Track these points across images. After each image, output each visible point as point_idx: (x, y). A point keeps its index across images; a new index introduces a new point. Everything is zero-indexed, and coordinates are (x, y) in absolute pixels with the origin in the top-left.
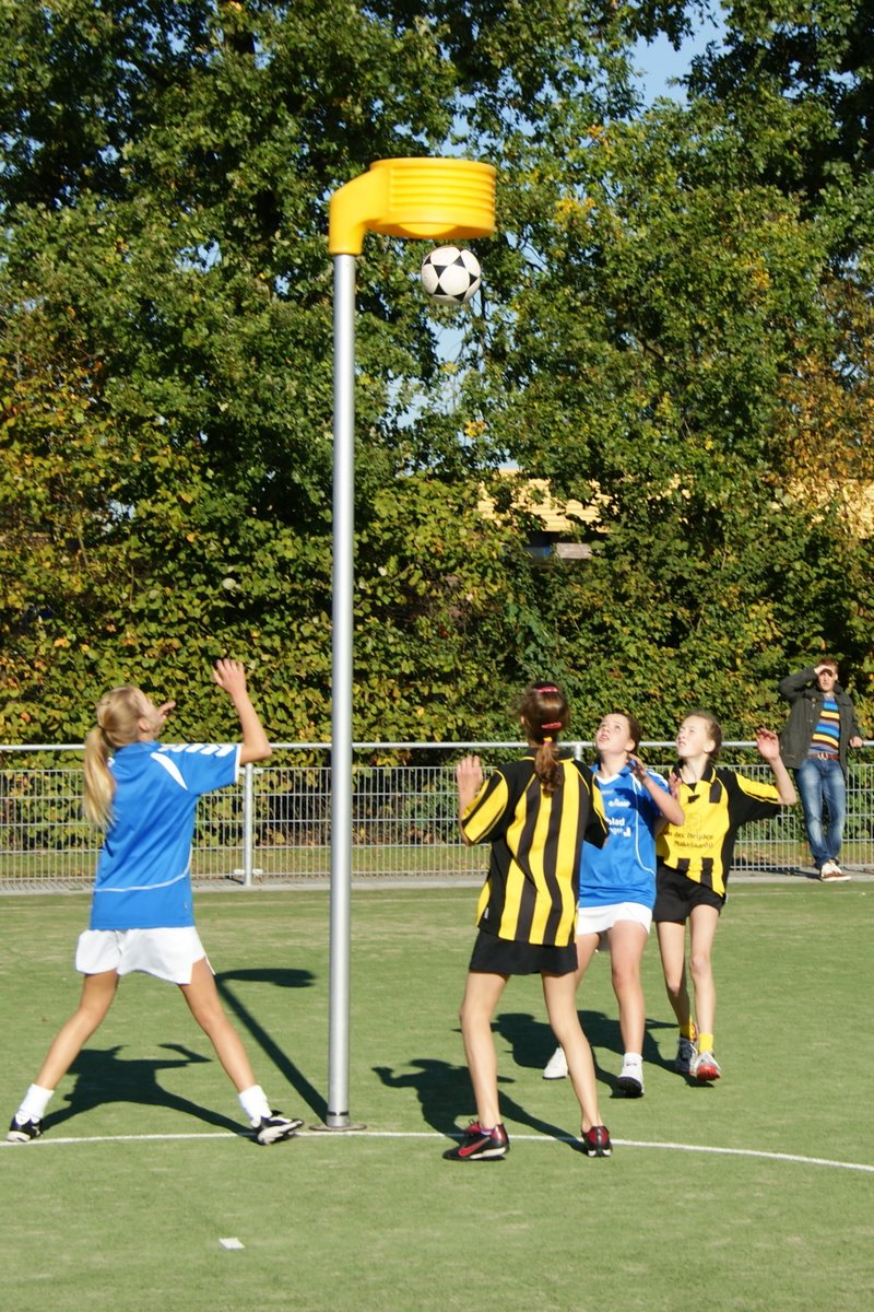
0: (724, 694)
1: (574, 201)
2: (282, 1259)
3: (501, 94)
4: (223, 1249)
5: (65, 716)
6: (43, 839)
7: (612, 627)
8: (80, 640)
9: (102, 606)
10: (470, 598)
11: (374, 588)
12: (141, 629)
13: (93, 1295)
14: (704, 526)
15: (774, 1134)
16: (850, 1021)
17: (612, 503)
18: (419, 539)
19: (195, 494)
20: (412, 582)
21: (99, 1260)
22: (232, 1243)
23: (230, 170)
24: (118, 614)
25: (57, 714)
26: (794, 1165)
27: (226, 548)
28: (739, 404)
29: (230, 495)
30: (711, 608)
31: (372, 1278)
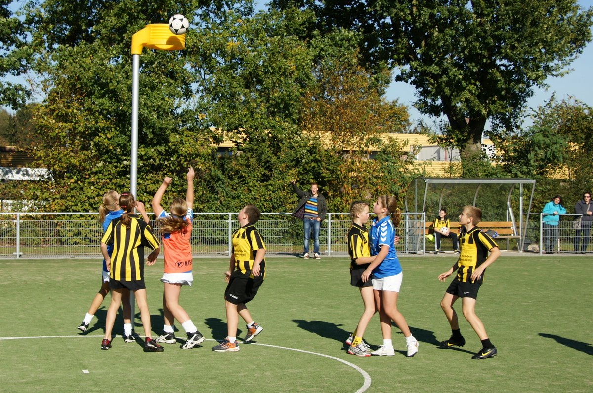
0: (280, 198)
1: (233, 43)
2: (100, 377)
3: (210, 9)
4: (83, 373)
5: (73, 204)
6: (66, 242)
7: (245, 176)
8: (78, 180)
9: (84, 169)
10: (200, 167)
11: (170, 164)
12: (96, 177)
13: (37, 387)
14: (276, 145)
15: (271, 338)
16: (305, 302)
17: (247, 137)
18: (183, 150)
19: (112, 135)
20: (182, 162)
21: (43, 376)
22: (86, 371)
23: (124, 33)
24: (89, 172)
25: (71, 203)
26: (274, 348)
27: (123, 151)
28: (286, 106)
29: (124, 136)
30: (276, 171)
31: (127, 384)
